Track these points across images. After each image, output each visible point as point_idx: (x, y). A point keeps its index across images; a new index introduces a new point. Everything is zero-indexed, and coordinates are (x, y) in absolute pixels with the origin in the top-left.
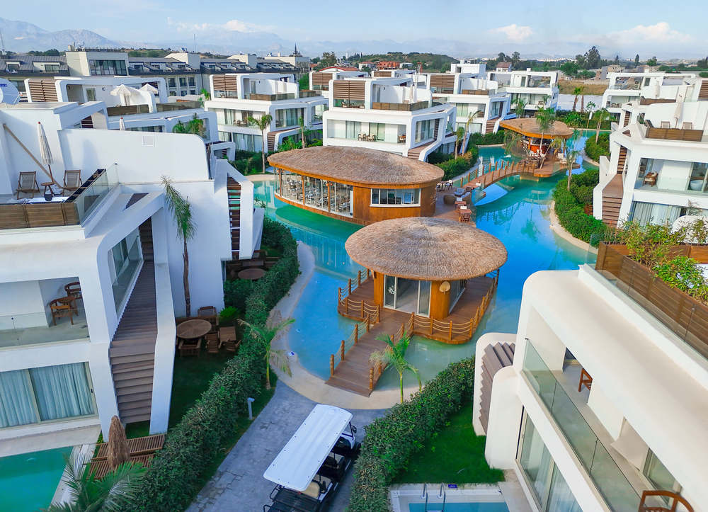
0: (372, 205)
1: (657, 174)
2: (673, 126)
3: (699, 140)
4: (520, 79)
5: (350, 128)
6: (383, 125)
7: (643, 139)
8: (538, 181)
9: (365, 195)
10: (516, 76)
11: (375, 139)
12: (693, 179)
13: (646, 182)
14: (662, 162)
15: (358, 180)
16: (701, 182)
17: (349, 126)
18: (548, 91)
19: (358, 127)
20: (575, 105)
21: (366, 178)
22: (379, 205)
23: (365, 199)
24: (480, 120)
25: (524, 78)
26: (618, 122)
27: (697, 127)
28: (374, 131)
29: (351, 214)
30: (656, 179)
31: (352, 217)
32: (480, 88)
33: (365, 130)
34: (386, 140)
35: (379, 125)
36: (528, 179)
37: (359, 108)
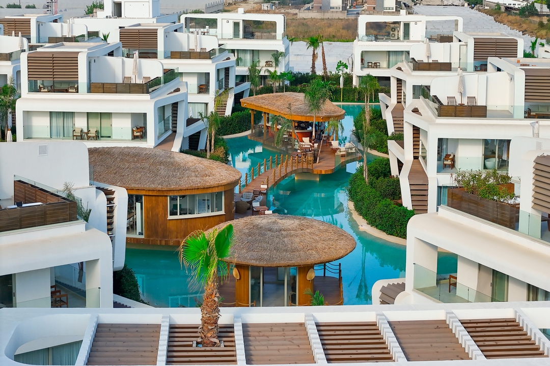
0: (170, 217)
1: (454, 156)
2: (459, 102)
3: (485, 116)
4: (231, 25)
5: (58, 122)
6: (109, 115)
7: (437, 118)
8: (318, 179)
9: (161, 206)
10: (225, 21)
11: (98, 137)
12: (486, 157)
13: (445, 165)
14: (456, 141)
15: (153, 186)
16: (493, 160)
17: (54, 120)
18: (278, 44)
19: (70, 120)
20: (313, 64)
21: (162, 184)
22: (178, 217)
23: (161, 209)
24: (203, 98)
25: (236, 25)
26: (388, 93)
27: (481, 103)
28: (95, 124)
29: (141, 234)
30: (453, 160)
31: (142, 237)
32: (192, 47)
33: (81, 123)
34: (114, 137)
35: (101, 115)
36: (306, 178)
37: (67, 91)
